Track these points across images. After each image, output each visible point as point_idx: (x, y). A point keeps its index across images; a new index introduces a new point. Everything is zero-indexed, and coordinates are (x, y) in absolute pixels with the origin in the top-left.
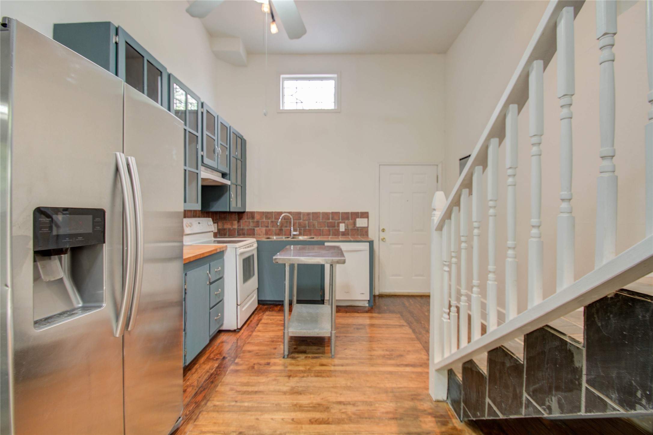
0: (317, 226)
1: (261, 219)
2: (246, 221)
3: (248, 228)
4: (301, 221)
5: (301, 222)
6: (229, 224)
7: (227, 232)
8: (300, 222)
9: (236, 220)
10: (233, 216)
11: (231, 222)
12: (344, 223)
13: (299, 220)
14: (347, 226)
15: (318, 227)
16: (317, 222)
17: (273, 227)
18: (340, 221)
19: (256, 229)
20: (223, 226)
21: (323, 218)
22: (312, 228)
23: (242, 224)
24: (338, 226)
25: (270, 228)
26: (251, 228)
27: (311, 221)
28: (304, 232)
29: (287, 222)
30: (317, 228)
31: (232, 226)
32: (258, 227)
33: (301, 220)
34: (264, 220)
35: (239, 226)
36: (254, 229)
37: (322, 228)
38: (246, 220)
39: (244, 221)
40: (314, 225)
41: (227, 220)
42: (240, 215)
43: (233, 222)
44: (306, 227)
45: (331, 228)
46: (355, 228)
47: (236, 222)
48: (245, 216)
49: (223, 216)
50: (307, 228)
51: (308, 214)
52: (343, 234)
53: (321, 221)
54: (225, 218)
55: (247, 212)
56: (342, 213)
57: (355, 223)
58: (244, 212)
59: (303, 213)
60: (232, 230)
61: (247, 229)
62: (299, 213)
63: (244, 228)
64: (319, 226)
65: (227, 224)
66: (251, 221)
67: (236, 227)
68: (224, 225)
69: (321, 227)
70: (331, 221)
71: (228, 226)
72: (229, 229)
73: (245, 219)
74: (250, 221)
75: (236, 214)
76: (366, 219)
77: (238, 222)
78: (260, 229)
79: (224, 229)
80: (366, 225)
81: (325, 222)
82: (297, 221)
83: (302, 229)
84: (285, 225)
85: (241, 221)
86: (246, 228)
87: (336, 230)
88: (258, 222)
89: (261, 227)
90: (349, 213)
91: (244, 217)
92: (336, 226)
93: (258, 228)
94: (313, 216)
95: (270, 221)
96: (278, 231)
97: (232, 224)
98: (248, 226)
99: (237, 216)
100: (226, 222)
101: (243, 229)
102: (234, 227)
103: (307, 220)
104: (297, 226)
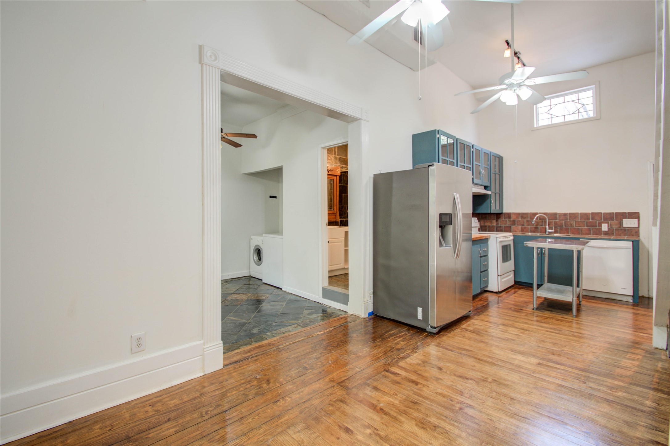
0: (575, 225)
1: (517, 219)
2: (503, 221)
3: (505, 226)
4: (558, 220)
5: (558, 221)
6: (489, 222)
7: (487, 228)
8: (556, 222)
9: (495, 220)
10: (492, 216)
11: (490, 221)
12: (608, 223)
13: (555, 220)
14: (610, 226)
15: (576, 226)
16: (575, 221)
17: (528, 225)
18: (603, 221)
19: (512, 227)
20: (484, 224)
21: (581, 218)
22: (569, 227)
23: (499, 222)
24: (600, 225)
26: (507, 225)
27: (568, 221)
28: (560, 230)
29: (543, 221)
30: (575, 227)
32: (515, 225)
33: (557, 220)
34: (520, 219)
35: (497, 224)
36: (510, 227)
37: (580, 228)
38: (503, 219)
39: (502, 220)
40: (571, 224)
41: (487, 219)
42: (498, 215)
43: (492, 221)
44: (563, 226)
45: (591, 228)
46: (622, 228)
47: (495, 221)
48: (503, 217)
49: (484, 216)
50: (564, 227)
51: (565, 215)
52: (606, 233)
53: (579, 220)
54: (485, 218)
55: (504, 213)
56: (604, 213)
57: (621, 224)
58: (502, 213)
59: (559, 213)
60: (491, 227)
61: (504, 227)
62: (555, 214)
63: (502, 226)
64: (577, 225)
65: (488, 223)
66: (508, 220)
67: (495, 224)
68: (485, 223)
69: (580, 227)
70: (591, 220)
71: (488, 224)
72: (489, 226)
73: (502, 219)
74: (507, 221)
75: (495, 215)
76: (637, 220)
77: (497, 221)
78: (516, 227)
79: (485, 226)
80: (637, 226)
81: (584, 222)
82: (553, 221)
83: (559, 227)
84: (540, 224)
85: (499, 220)
86: (503, 226)
87: (597, 229)
88: (514, 221)
89: (517, 225)
90: (613, 213)
91: (501, 217)
92: (597, 226)
93: (514, 226)
94: (570, 217)
95: (525, 220)
96: (533, 229)
97: (491, 223)
98: (505, 224)
99: (495, 216)
100: (487, 221)
101: (500, 227)
102: (493, 225)
103: (564, 220)
104: (553, 224)
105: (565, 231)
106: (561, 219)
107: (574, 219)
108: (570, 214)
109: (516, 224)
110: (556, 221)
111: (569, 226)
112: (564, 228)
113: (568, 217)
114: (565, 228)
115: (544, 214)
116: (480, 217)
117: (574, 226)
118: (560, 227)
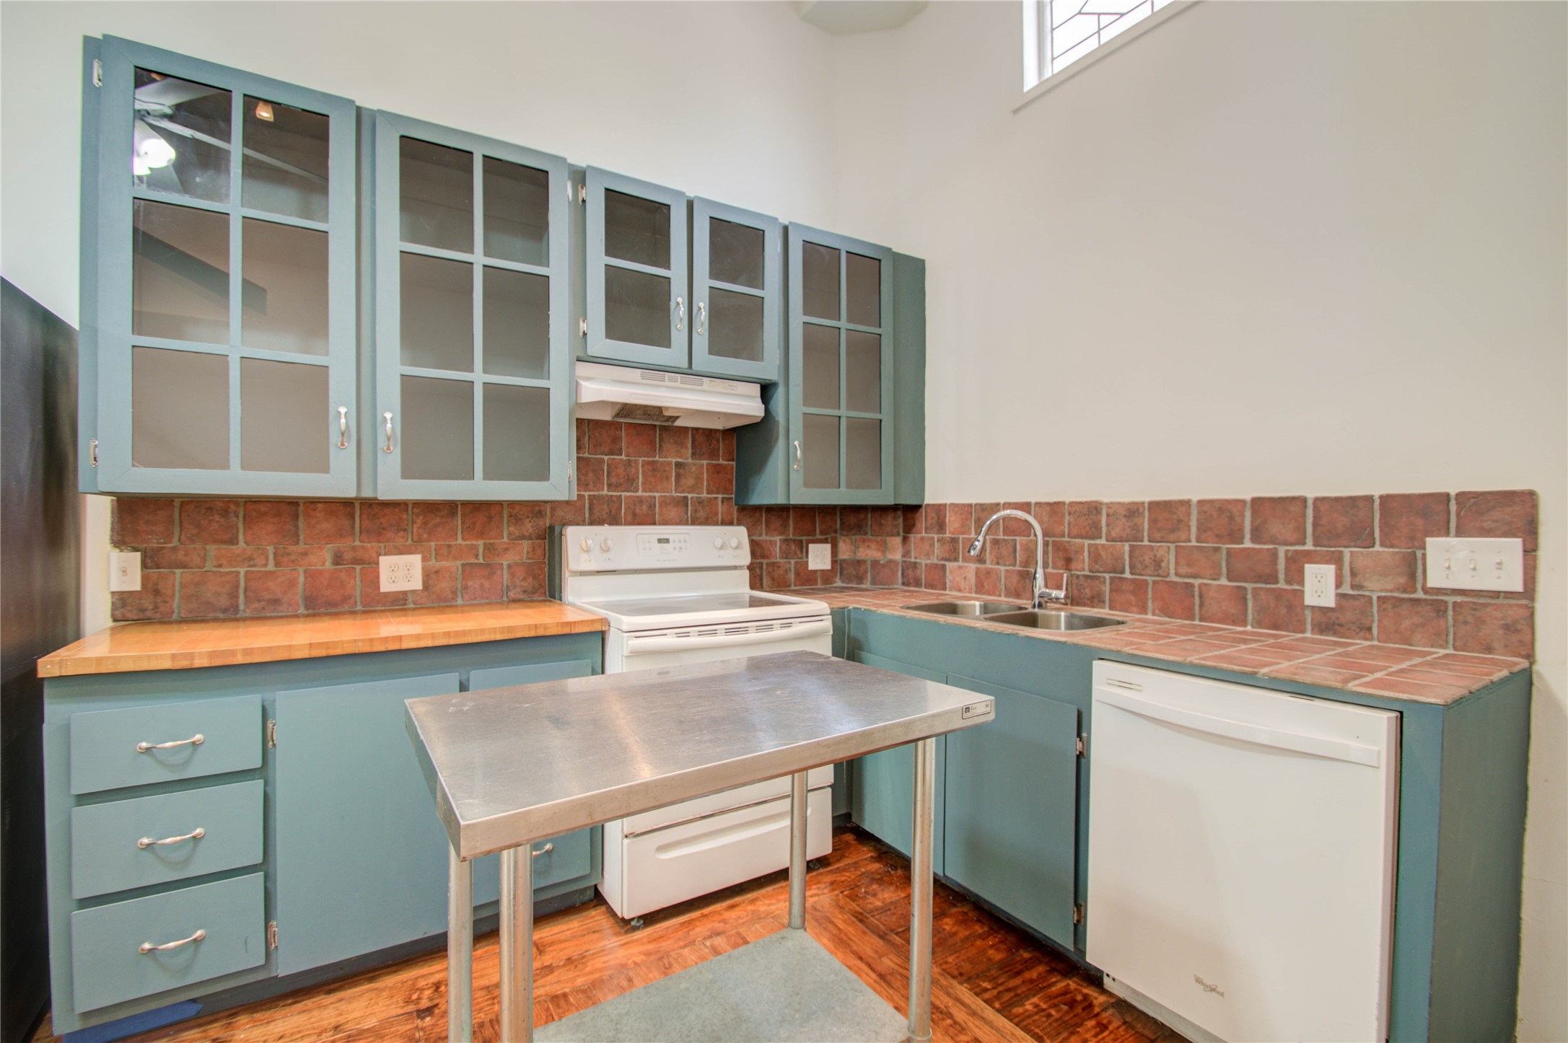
0: (1172, 571)
1: (963, 533)
2: (922, 538)
3: (929, 561)
4: (1103, 541)
5: (1103, 546)
6: (873, 546)
7: (866, 572)
8: (1096, 546)
9: (898, 534)
10: (888, 521)
11: (879, 538)
12: (1337, 560)
13: (1093, 538)
14: (1350, 579)
15: (1177, 574)
16: (1172, 546)
17: (998, 564)
18: (1309, 546)
19: (949, 565)
20: (855, 552)
21: (1202, 529)
22: (1150, 579)
23: (913, 547)
24: (1296, 575)
25: (988, 565)
26: (936, 561)
27: (1146, 543)
28: (1111, 591)
30: (1173, 578)
31: (883, 552)
32: (956, 559)
33: (1101, 538)
34: (972, 534)
35: (906, 554)
36: (944, 567)
37: (1197, 582)
38: (924, 534)
39: (919, 536)
40: (1158, 563)
41: (866, 533)
42: (909, 515)
43: (888, 538)
44: (1123, 572)
45: (1249, 586)
46: (1420, 595)
47: (896, 541)
48: (922, 521)
50: (1127, 575)
51: (1133, 511)
52: (1328, 622)
53: (1194, 543)
54: (859, 528)
55: (927, 505)
56: (1318, 501)
57: (1412, 567)
58: (915, 508)
59: (1109, 505)
60: (884, 566)
61: (926, 565)
62: (1093, 508)
63: (918, 561)
64: (1183, 570)
65: (868, 547)
66: (936, 536)
67: (897, 556)
68: (857, 547)
69: (1195, 576)
70: (1248, 544)
71: (869, 553)
72: (875, 563)
73: (921, 533)
74: (933, 538)
75: (899, 513)
76: (1515, 544)
77: (905, 540)
78: (960, 567)
79: (859, 563)
80: (1515, 583)
81: (1217, 549)
82: (1087, 542)
83: (1107, 576)
85: (912, 536)
86: (924, 562)
87: (1279, 595)
88: (954, 541)
89: (965, 560)
90: (1369, 499)
91: (918, 525)
92: (1281, 576)
93: (955, 564)
94: (1153, 521)
96: (1015, 579)
97: (883, 547)
98: (928, 555)
99: (900, 521)
100: (864, 541)
101: (915, 565)
102: (890, 556)
103: (1127, 541)
104: (1084, 560)
105: (1132, 598)
106: (1114, 534)
107: (1172, 537)
108: (1154, 505)
109: (961, 559)
110: (1098, 542)
111: (1149, 571)
112: (1126, 579)
113: (1146, 526)
114: (1132, 580)
115: (1025, 507)
116: (838, 526)
117: (1168, 575)
118: (1112, 575)
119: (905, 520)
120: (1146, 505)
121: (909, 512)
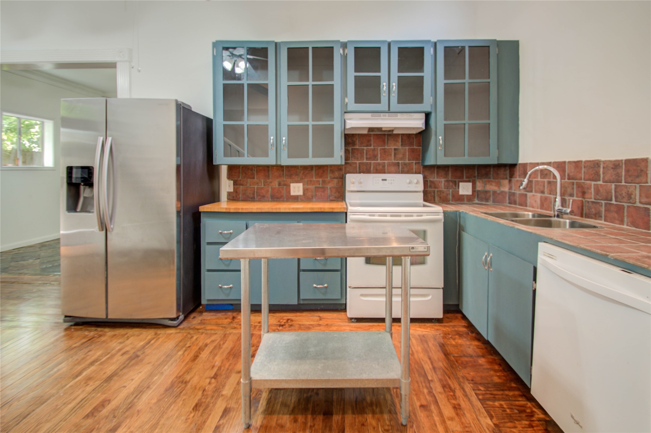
0: (638, 201)
1: (535, 177)
2: (517, 181)
4: (601, 183)
5: (601, 185)
6: (494, 184)
7: (490, 196)
8: (597, 185)
9: (506, 179)
10: (502, 172)
11: (497, 180)
13: (596, 180)
15: (640, 202)
16: (638, 186)
17: (550, 194)
19: (529, 194)
20: (484, 187)
22: (625, 205)
23: (513, 185)
25: (546, 195)
26: (523, 192)
27: (623, 184)
28: (605, 210)
29: (573, 183)
30: (638, 204)
31: (499, 187)
32: (531, 191)
33: (600, 180)
34: (539, 179)
35: (510, 188)
36: (526, 195)
39: (516, 179)
40: (630, 196)
41: (490, 178)
42: (512, 169)
43: (502, 181)
44: (611, 200)
47: (506, 182)
48: (518, 171)
49: (483, 172)
50: (614, 202)
51: (616, 165)
54: (487, 176)
55: (520, 164)
58: (516, 165)
59: (604, 162)
60: (499, 194)
61: (519, 194)
62: (596, 164)
63: (515, 192)
64: (644, 200)
65: (491, 185)
66: (523, 180)
67: (506, 189)
68: (486, 184)
71: (491, 187)
72: (495, 193)
73: (517, 177)
75: (508, 168)
77: (510, 181)
78: (534, 195)
79: (486, 192)
82: (593, 183)
83: (603, 202)
84: (569, 190)
85: (513, 179)
86: (518, 192)
89: (536, 192)
91: (516, 173)
93: (531, 194)
94: (627, 171)
95: (546, 180)
97: (499, 185)
98: (519, 189)
99: (508, 172)
100: (489, 182)
101: (514, 194)
102: (502, 189)
103: (613, 182)
104: (591, 193)
105: (616, 215)
106: (606, 179)
107: (638, 180)
108: (628, 161)
109: (534, 191)
110: (599, 183)
111: (625, 200)
112: (613, 204)
113: (623, 173)
114: (616, 205)
116: (476, 174)
117: (635, 203)
118: (606, 202)
119: (510, 171)
120: (624, 162)
121: (513, 166)
